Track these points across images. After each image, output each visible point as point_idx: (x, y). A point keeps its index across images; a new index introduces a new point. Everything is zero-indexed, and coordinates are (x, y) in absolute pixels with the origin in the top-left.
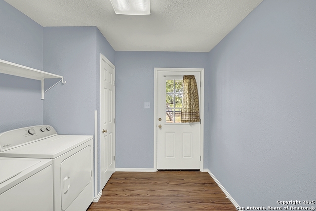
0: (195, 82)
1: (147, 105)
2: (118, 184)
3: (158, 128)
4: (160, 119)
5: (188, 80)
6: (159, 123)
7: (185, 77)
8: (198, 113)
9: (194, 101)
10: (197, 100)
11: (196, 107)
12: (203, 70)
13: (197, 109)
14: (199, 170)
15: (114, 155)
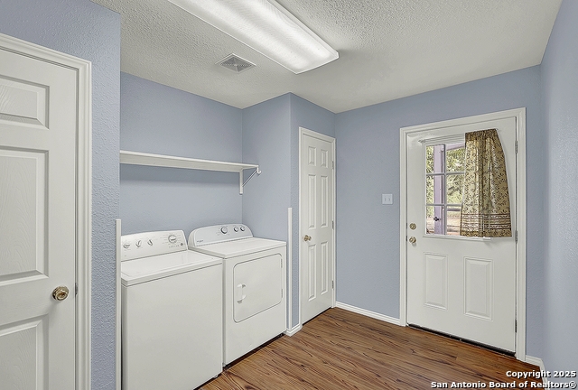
0: (498, 145)
1: (387, 199)
2: (329, 325)
3: (410, 244)
4: (413, 226)
5: (476, 144)
6: (412, 233)
7: (469, 136)
8: (506, 216)
9: (497, 188)
10: (503, 184)
11: (501, 201)
12: (521, 113)
13: (503, 207)
14: (512, 354)
15: (334, 279)
